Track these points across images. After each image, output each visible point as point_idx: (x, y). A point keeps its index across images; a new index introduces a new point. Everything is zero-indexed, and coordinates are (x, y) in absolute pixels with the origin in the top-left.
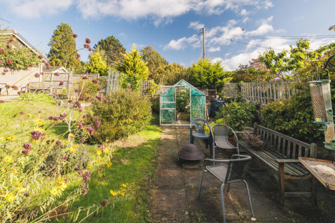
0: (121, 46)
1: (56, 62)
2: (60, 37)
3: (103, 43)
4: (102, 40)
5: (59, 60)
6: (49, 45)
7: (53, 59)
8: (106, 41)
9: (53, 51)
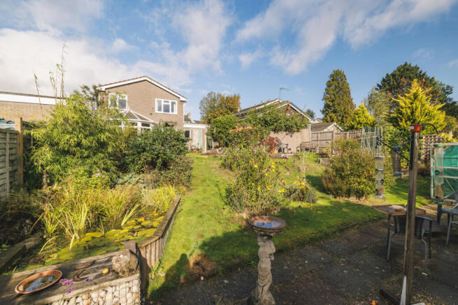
0: (424, 74)
1: (331, 117)
2: (333, 87)
3: (390, 80)
4: (387, 75)
5: (333, 115)
6: (323, 100)
7: (327, 114)
8: (393, 75)
9: (327, 106)
